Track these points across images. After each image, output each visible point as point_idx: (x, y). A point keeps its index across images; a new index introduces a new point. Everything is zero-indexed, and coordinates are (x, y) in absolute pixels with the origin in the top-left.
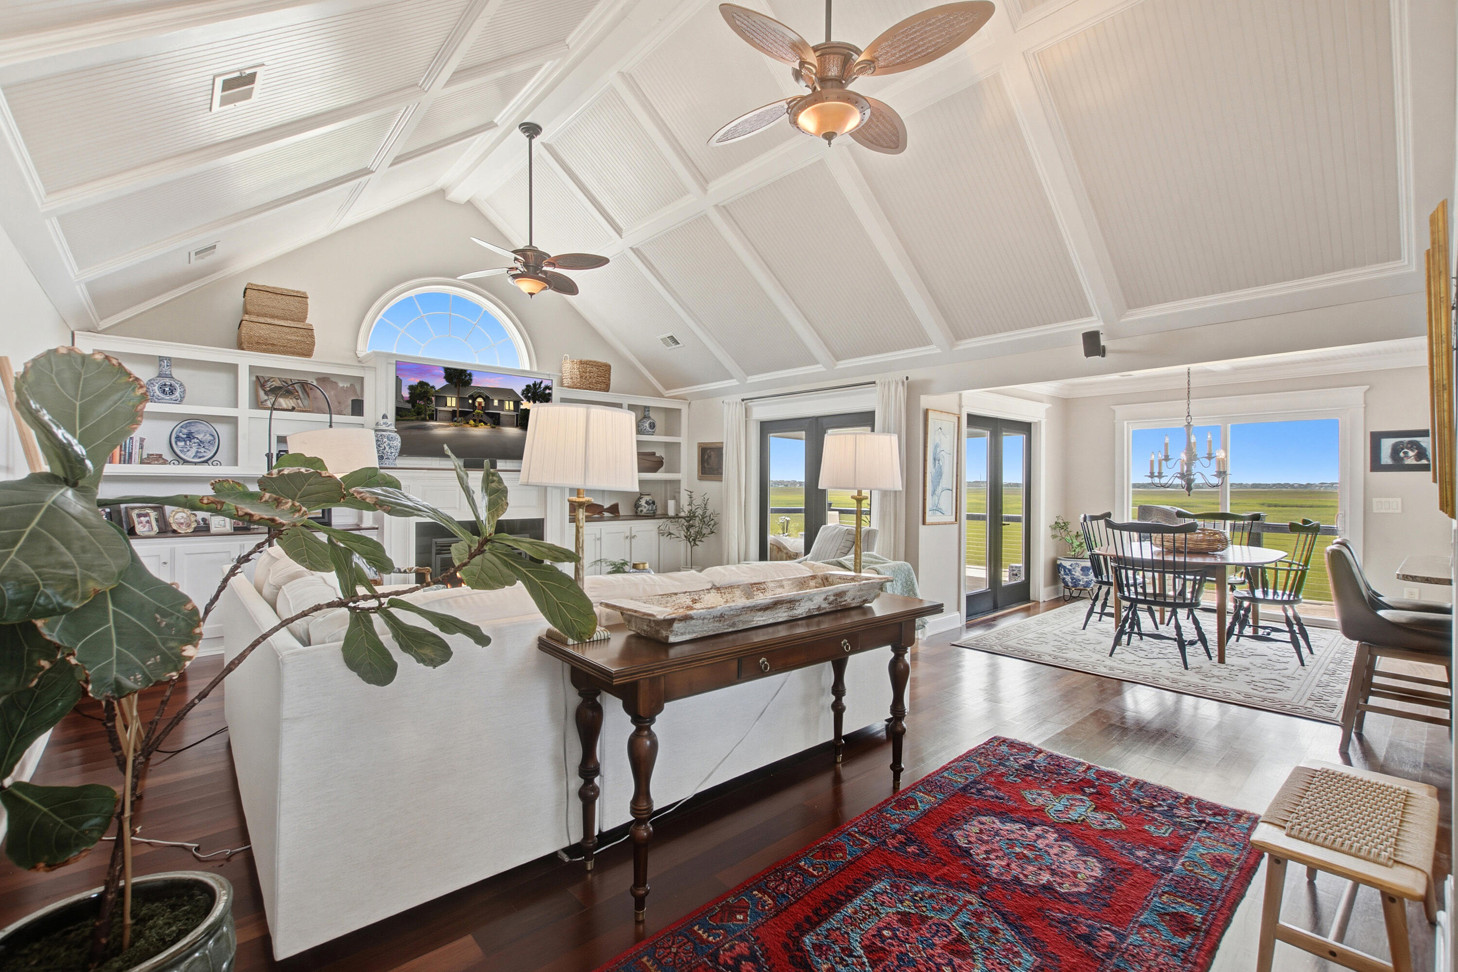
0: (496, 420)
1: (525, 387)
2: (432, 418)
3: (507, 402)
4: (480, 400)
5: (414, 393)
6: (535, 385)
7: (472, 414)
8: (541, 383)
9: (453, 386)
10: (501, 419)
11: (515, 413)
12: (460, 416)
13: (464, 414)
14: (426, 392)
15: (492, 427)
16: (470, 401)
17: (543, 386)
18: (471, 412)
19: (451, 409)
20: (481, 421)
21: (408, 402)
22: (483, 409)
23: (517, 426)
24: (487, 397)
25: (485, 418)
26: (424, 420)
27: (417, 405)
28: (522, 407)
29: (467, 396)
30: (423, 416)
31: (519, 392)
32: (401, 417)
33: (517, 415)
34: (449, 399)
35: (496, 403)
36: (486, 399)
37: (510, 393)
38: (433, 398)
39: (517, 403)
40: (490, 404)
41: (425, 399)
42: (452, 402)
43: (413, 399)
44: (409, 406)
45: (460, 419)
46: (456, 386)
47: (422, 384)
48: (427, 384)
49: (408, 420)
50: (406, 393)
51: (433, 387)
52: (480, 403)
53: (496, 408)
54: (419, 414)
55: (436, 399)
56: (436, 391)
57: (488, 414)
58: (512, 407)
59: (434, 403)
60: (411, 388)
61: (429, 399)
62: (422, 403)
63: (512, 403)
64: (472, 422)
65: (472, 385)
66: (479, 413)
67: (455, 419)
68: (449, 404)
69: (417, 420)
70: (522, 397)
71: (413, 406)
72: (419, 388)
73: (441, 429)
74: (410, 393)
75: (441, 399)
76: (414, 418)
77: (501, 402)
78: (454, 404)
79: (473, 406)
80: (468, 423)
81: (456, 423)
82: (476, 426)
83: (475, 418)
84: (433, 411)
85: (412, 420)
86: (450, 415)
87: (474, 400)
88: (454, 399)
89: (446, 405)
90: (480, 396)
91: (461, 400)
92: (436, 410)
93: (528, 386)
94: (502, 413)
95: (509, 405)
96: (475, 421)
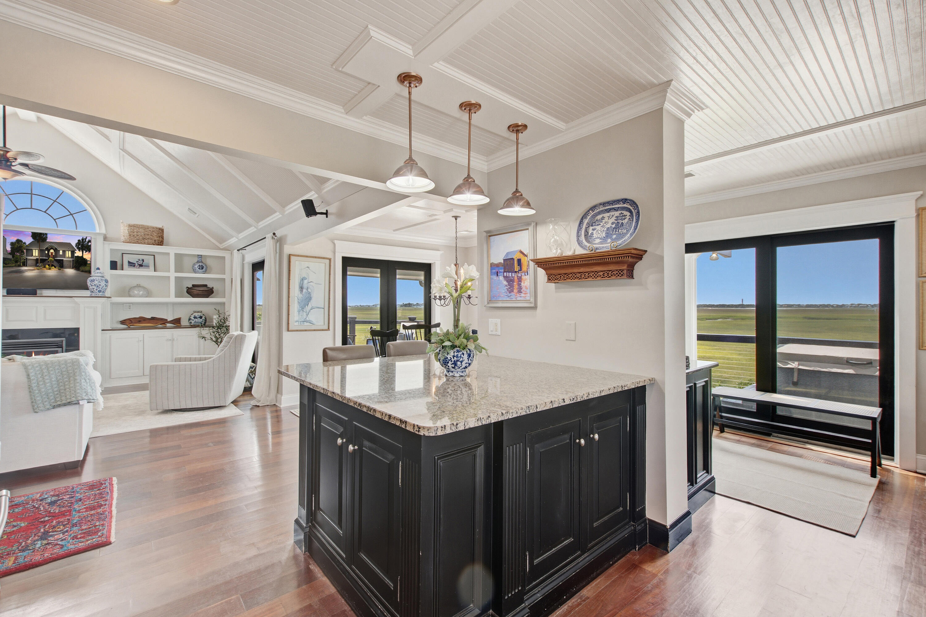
0: (61, 264)
1: (77, 241)
2: (25, 264)
3: (67, 252)
4: (52, 251)
5: (14, 248)
6: (83, 239)
7: (47, 261)
8: (86, 238)
9: (36, 242)
10: (64, 263)
11: (71, 259)
12: (41, 262)
13: (43, 261)
14: (21, 247)
15: (59, 269)
16: (46, 252)
17: (87, 240)
18: (46, 260)
19: (35, 258)
20: (52, 266)
21: (10, 254)
22: (54, 257)
23: (73, 268)
24: (56, 249)
25: (55, 263)
26: (20, 266)
27: (15, 256)
28: (76, 255)
29: (44, 249)
30: (19, 263)
31: (74, 245)
32: (6, 264)
33: (73, 260)
34: (34, 251)
35: (61, 253)
36: (56, 250)
37: (68, 245)
38: (25, 251)
39: (73, 252)
40: (58, 253)
41: (20, 251)
42: (36, 253)
43: (13, 252)
44: (10, 257)
45: (40, 264)
46: (38, 242)
47: (19, 241)
48: (21, 241)
49: (10, 267)
50: (9, 248)
51: (25, 243)
52: (52, 253)
53: (61, 256)
54: (16, 262)
55: (26, 251)
56: (27, 246)
57: (57, 260)
58: (70, 256)
59: (25, 254)
60: (12, 244)
61: (23, 252)
62: (18, 254)
63: (70, 252)
64: (47, 266)
65: (47, 241)
66: (51, 260)
67: (38, 264)
68: (34, 255)
69: (15, 266)
70: (76, 248)
71: (13, 257)
72: (17, 244)
73: (30, 272)
74: (11, 248)
75: (29, 252)
76: (14, 265)
77: (64, 252)
78: (37, 255)
79: (48, 255)
80: (45, 267)
81: (38, 268)
82: (50, 269)
83: (49, 263)
84: (25, 260)
85: (13, 267)
86: (34, 262)
87: (49, 251)
88: (37, 251)
89: (32, 255)
90: (52, 248)
91: (41, 251)
92: (27, 258)
93: (79, 241)
94: (64, 259)
95: (68, 254)
96: (49, 265)
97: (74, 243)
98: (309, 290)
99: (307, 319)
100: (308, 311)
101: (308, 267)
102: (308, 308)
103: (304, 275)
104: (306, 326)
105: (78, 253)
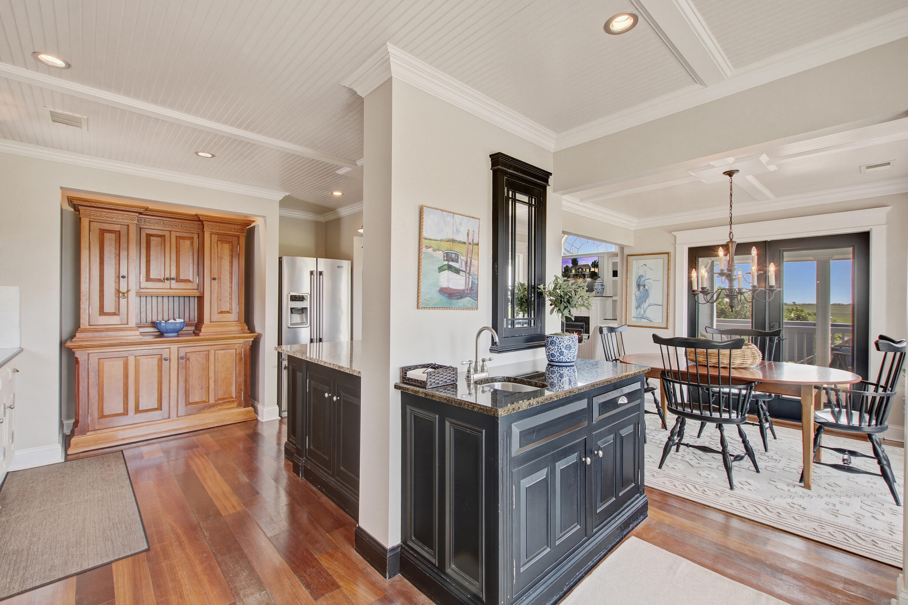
0: (584, 276)
1: (592, 263)
2: (569, 277)
6: (595, 261)
9: (573, 266)
10: (586, 276)
11: (590, 273)
13: (576, 275)
15: (584, 279)
22: (581, 272)
23: (591, 278)
25: (582, 276)
27: (566, 274)
31: (590, 265)
35: (584, 270)
37: (587, 266)
39: (590, 269)
42: (573, 271)
47: (567, 266)
50: (563, 271)
53: (584, 272)
54: (566, 276)
56: (570, 268)
60: (565, 268)
61: (568, 271)
64: (578, 278)
65: (578, 265)
75: (571, 271)
77: (586, 269)
79: (579, 272)
81: (574, 279)
86: (573, 276)
87: (579, 269)
91: (576, 270)
92: (570, 274)
95: (588, 270)
97: (590, 264)
98: (646, 287)
99: (645, 315)
100: (645, 308)
101: (645, 265)
102: (645, 305)
103: (641, 273)
104: (644, 322)
105: (592, 270)
